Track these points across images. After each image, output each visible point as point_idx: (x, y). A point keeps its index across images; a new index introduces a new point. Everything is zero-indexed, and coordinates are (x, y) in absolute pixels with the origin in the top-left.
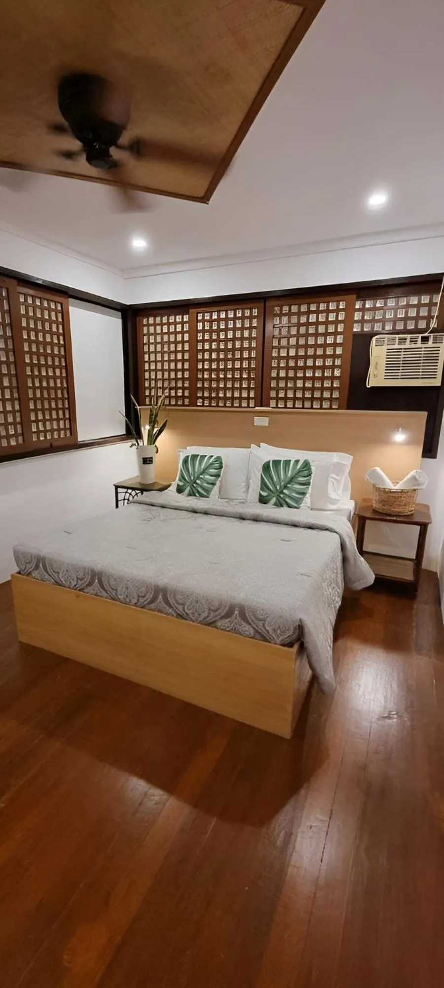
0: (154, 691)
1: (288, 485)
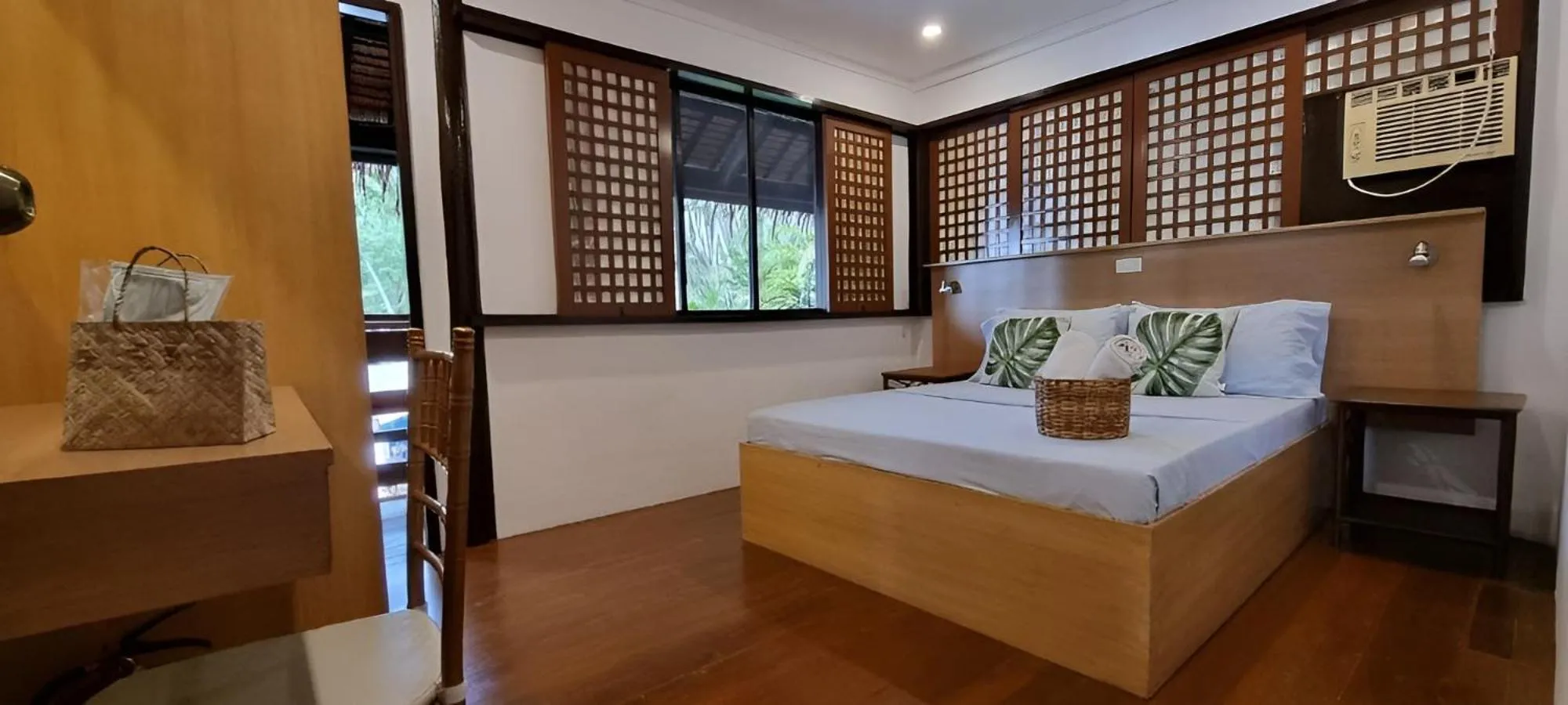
1: (1177, 350)
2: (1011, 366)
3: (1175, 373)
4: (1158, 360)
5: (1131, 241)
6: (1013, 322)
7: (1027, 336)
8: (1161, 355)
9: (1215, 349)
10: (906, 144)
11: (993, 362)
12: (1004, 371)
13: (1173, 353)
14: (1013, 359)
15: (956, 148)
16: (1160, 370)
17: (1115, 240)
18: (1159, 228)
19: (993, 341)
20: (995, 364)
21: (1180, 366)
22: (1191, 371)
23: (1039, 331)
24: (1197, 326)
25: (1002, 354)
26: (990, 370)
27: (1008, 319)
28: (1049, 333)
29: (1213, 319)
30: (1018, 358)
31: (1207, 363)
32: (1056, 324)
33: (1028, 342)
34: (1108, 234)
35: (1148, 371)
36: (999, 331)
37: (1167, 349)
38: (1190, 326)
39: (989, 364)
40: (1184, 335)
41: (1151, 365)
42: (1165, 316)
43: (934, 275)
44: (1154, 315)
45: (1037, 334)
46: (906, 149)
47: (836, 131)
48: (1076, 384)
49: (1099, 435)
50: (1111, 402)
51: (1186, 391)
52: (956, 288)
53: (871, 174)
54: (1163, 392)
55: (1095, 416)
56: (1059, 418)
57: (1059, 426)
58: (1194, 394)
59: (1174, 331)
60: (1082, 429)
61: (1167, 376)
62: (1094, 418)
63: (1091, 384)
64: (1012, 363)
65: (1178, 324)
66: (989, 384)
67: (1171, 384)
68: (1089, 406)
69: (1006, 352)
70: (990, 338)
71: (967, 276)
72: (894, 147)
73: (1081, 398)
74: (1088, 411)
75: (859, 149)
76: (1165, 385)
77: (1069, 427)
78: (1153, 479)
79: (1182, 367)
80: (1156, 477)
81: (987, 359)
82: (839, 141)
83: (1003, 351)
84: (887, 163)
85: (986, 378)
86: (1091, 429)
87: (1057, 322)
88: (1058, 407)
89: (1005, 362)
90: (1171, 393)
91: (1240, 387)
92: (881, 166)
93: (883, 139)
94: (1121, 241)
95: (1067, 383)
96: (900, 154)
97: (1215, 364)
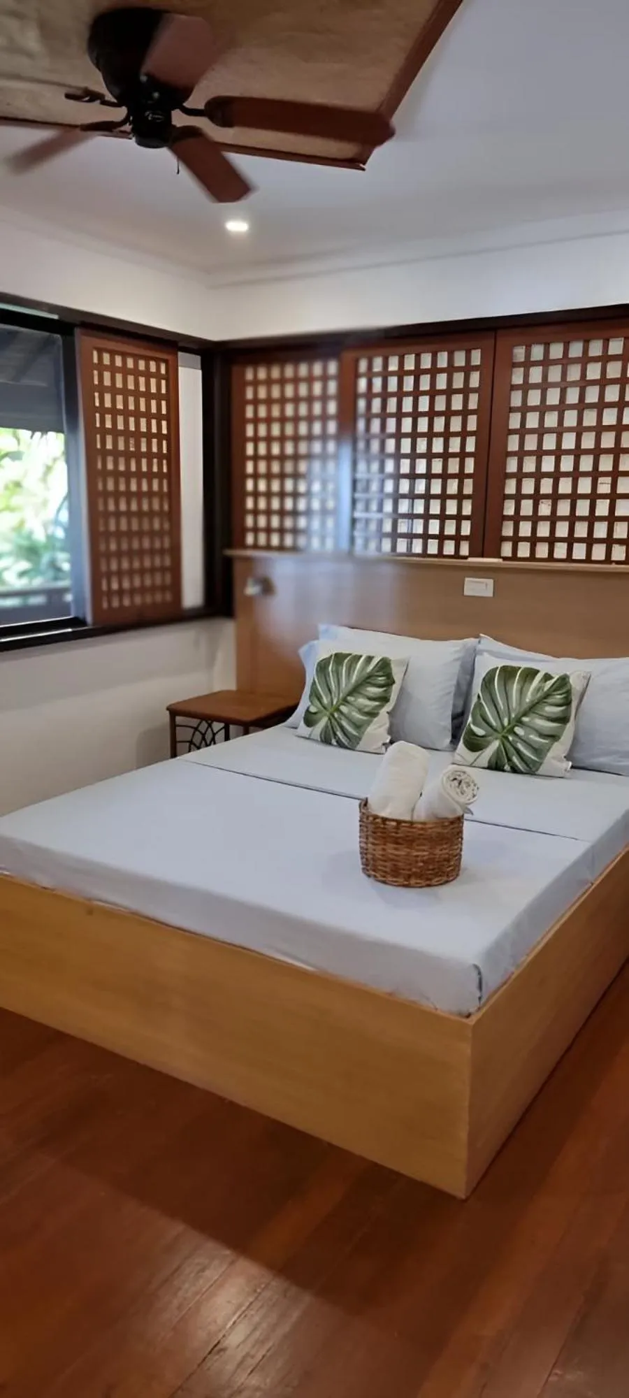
0: (221, 1100)
1: (524, 718)
2: (336, 719)
3: (520, 746)
4: (503, 727)
5: (483, 556)
6: (339, 658)
7: (356, 681)
8: (506, 722)
9: (563, 720)
10: (199, 366)
11: (313, 709)
12: (327, 722)
13: (519, 722)
14: (338, 710)
15: (269, 382)
16: (504, 740)
17: (465, 549)
18: (516, 540)
19: (314, 683)
20: (315, 713)
21: (524, 739)
22: (536, 746)
23: (370, 676)
24: (546, 689)
25: (325, 701)
26: (310, 720)
27: (334, 653)
28: (381, 680)
29: (564, 680)
30: (344, 709)
31: (554, 737)
32: (391, 669)
33: (356, 690)
34: (458, 538)
35: (493, 741)
36: (322, 667)
37: (513, 716)
38: (538, 689)
39: (308, 711)
40: (532, 701)
41: (496, 734)
42: (515, 670)
43: (238, 568)
44: (501, 668)
45: (367, 680)
46: (199, 373)
47: (95, 354)
48: (403, 824)
49: (428, 882)
50: (442, 844)
51: (531, 769)
52: (267, 587)
53: (148, 415)
54: (507, 767)
55: (423, 861)
56: (385, 861)
57: (385, 872)
58: (539, 772)
59: (521, 692)
60: (409, 877)
61: (512, 749)
62: (421, 864)
63: (420, 826)
64: (336, 715)
65: (526, 685)
66: (308, 739)
67: (515, 759)
68: (418, 850)
69: (329, 699)
70: (311, 675)
71: (282, 569)
72: (182, 372)
73: (410, 841)
74: (417, 856)
75: (131, 379)
76: (509, 760)
77: (396, 872)
78: (476, 967)
79: (528, 741)
80: (480, 966)
81: (304, 703)
82: (101, 367)
83: (327, 698)
84: (172, 398)
85: (304, 730)
86: (419, 876)
87: (392, 666)
88: (384, 850)
89: (328, 713)
90: (515, 770)
91: (587, 762)
92: (164, 403)
93: (166, 362)
94: (472, 554)
95: (394, 824)
96: (190, 379)
97: (562, 738)
